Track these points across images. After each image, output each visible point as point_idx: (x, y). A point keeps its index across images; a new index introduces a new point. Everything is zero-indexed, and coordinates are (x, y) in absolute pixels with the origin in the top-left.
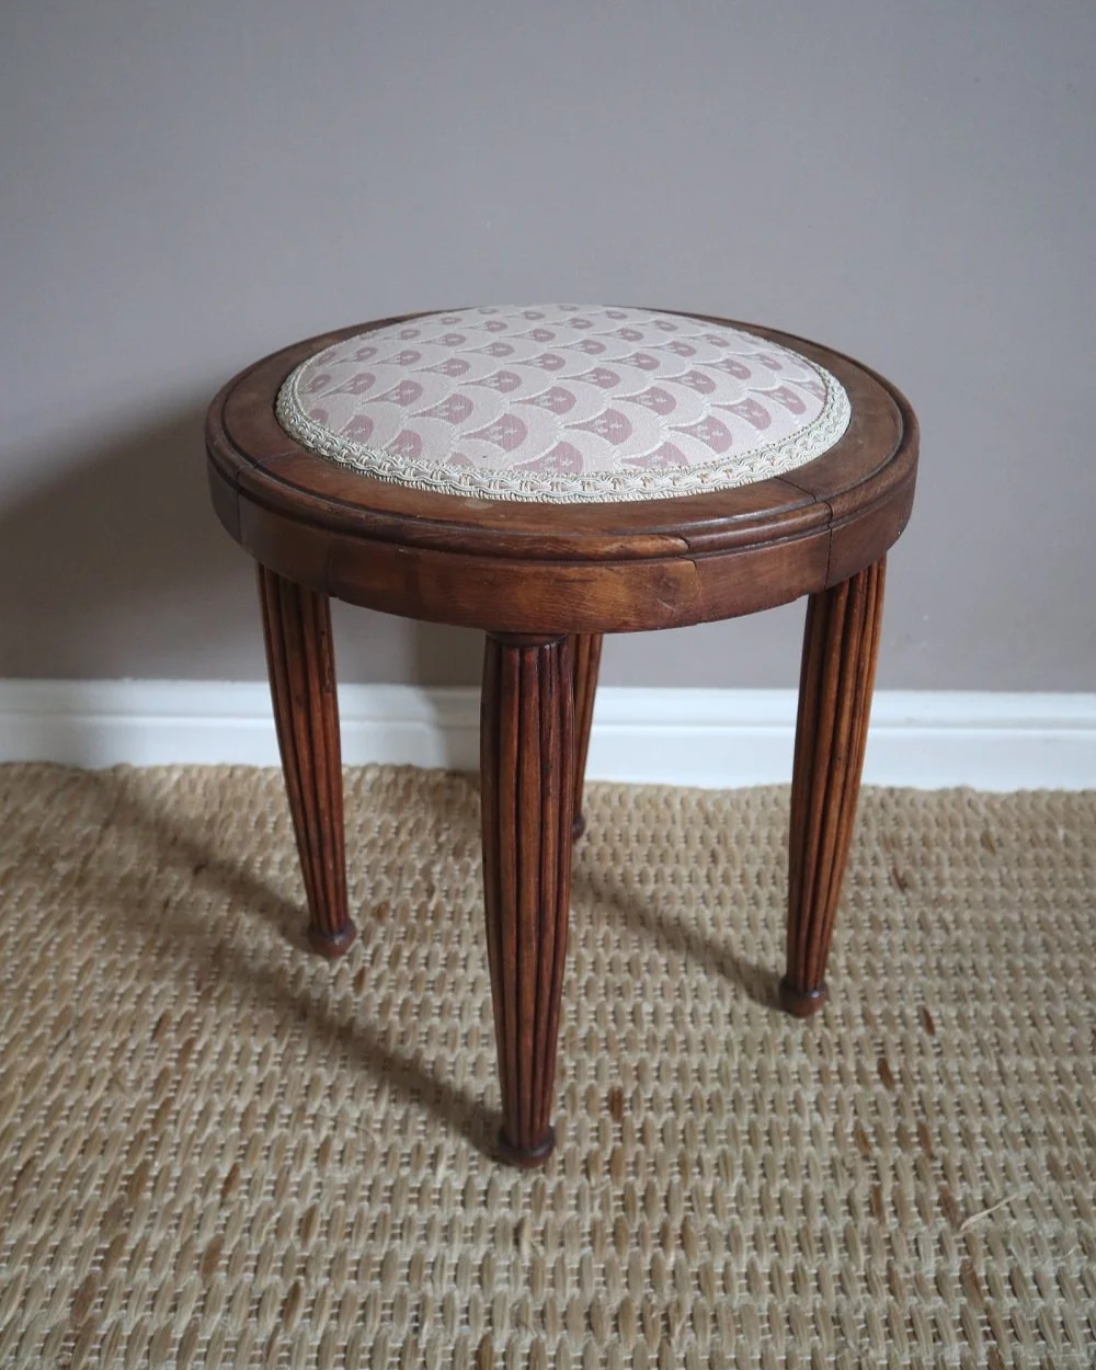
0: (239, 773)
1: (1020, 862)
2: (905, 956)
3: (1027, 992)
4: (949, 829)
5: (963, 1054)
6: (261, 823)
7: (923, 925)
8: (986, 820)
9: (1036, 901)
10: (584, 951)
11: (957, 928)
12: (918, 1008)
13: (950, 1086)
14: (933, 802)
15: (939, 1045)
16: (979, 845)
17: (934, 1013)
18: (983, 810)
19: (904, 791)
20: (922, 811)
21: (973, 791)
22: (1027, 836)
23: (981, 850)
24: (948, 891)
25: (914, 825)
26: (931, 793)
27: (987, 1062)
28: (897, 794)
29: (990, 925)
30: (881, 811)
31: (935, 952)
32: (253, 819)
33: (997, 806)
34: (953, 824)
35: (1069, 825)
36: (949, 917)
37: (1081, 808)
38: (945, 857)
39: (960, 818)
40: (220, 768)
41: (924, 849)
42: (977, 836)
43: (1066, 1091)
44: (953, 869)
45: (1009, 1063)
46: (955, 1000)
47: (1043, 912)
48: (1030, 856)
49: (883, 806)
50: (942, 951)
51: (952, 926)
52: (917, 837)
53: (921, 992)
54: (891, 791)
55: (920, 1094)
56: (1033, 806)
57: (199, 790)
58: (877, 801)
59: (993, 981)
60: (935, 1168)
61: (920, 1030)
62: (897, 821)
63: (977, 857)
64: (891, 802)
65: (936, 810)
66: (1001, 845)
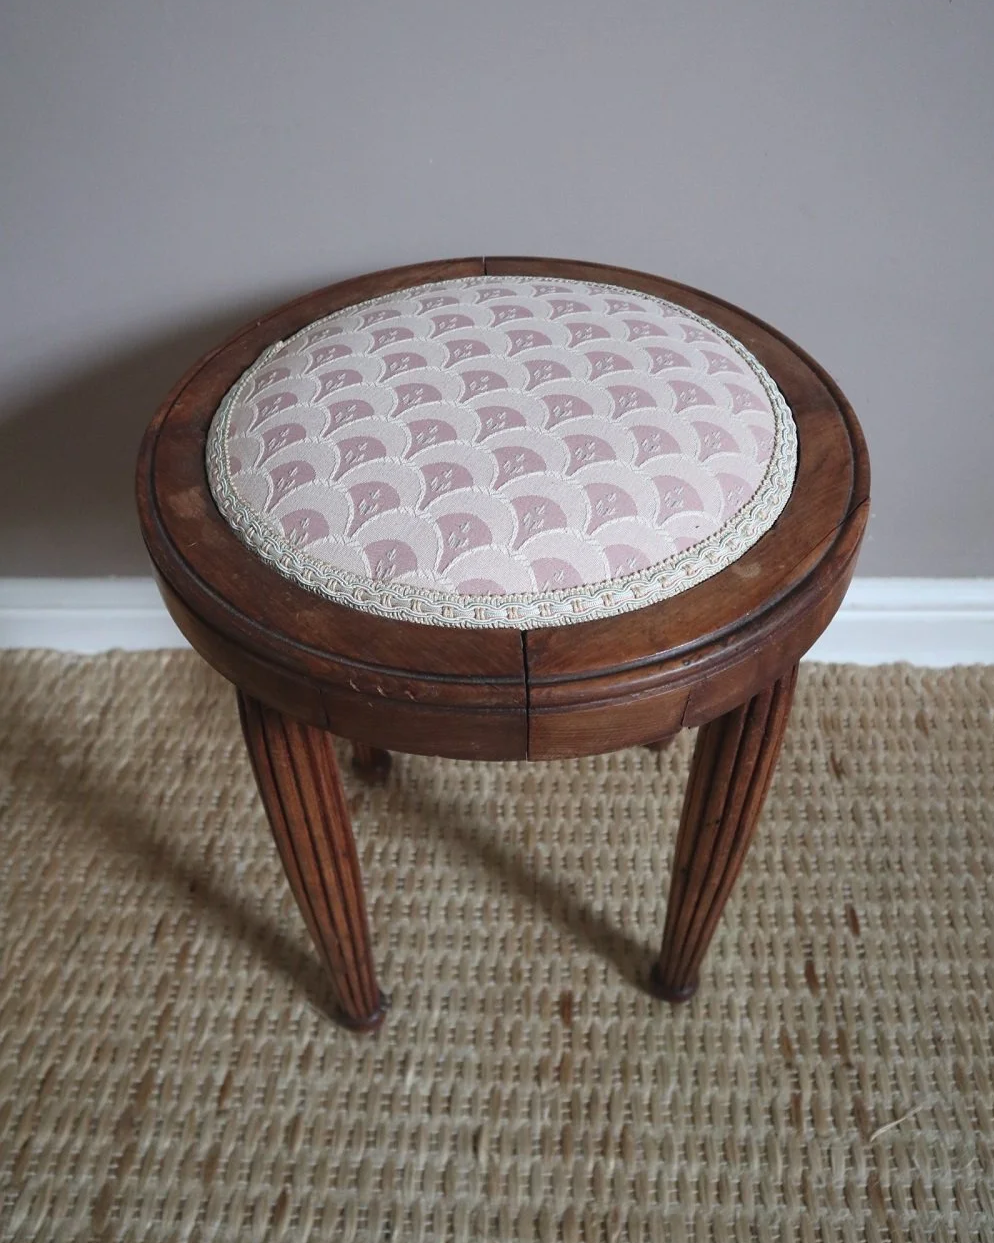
2: (837, 850)
3: (948, 889)
4: (886, 709)
5: (884, 956)
7: (856, 816)
8: (921, 699)
9: (964, 788)
11: (887, 820)
12: (846, 907)
13: (871, 990)
14: (872, 679)
15: (863, 946)
16: (914, 726)
17: (860, 912)
18: (919, 689)
19: (845, 667)
20: (862, 689)
21: (912, 666)
22: (960, 717)
23: (915, 731)
24: (881, 778)
25: (853, 705)
26: (871, 669)
27: (905, 966)
28: (839, 671)
29: (918, 815)
30: (823, 690)
31: (865, 845)
33: (934, 683)
34: (891, 704)
36: (881, 806)
38: (880, 740)
39: (897, 697)
41: (861, 731)
42: (912, 716)
43: (977, 997)
45: (926, 966)
46: (881, 898)
47: (969, 801)
48: (961, 738)
49: (825, 684)
50: (872, 844)
51: (883, 817)
52: (855, 717)
53: (850, 889)
54: (833, 667)
55: (842, 999)
56: (968, 682)
58: (819, 679)
59: (918, 877)
61: (846, 930)
62: (837, 700)
63: (910, 740)
64: (833, 681)
65: (875, 688)
66: (934, 726)
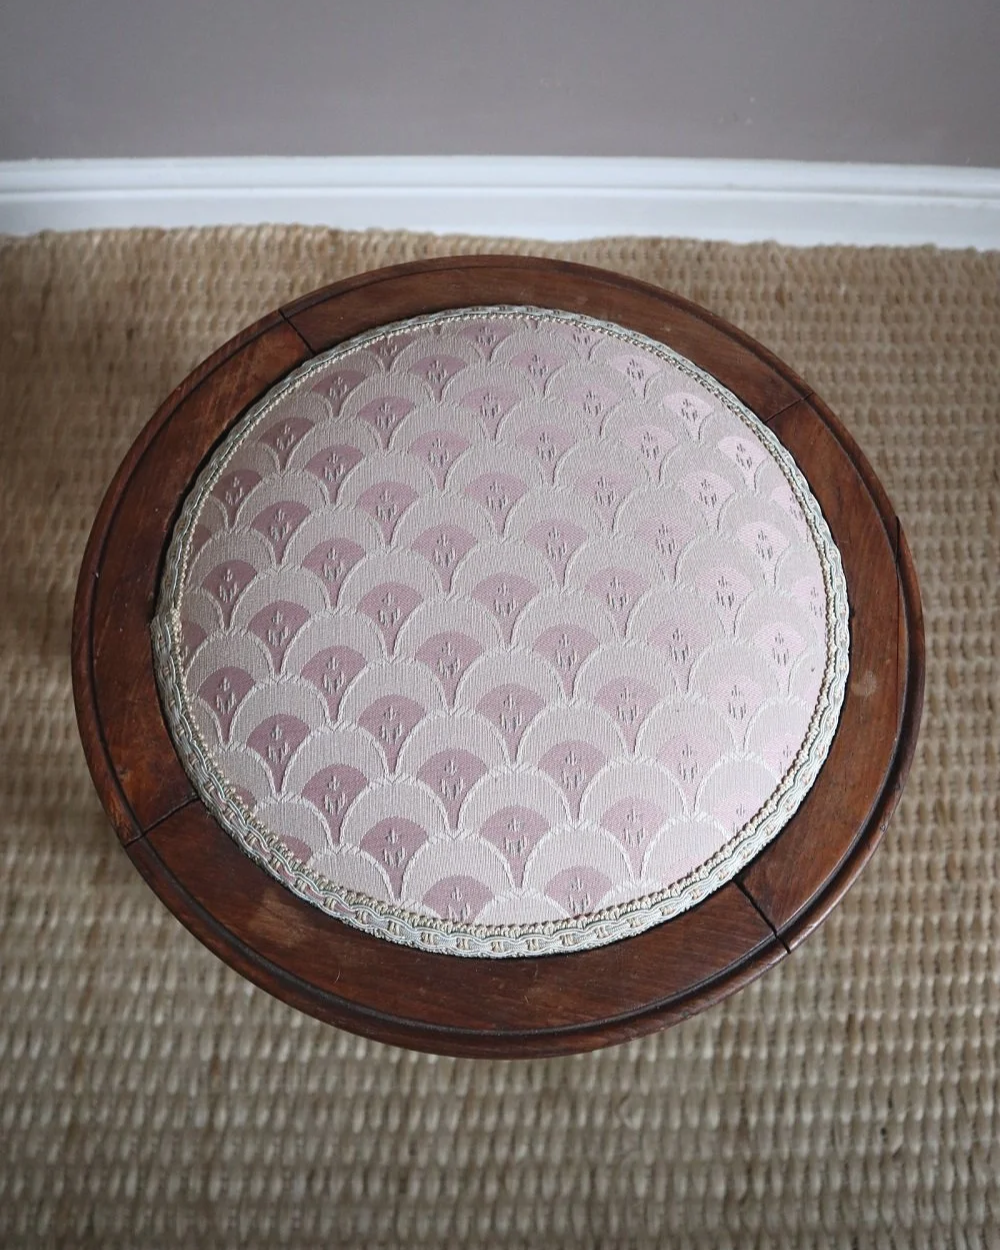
0: (150, 236)
1: (803, 316)
4: (751, 282)
6: (176, 285)
8: (783, 275)
14: (742, 257)
16: (772, 299)
18: (783, 266)
19: (719, 245)
20: (731, 265)
21: (778, 245)
22: (814, 291)
23: (774, 304)
25: (722, 278)
26: (742, 248)
28: (713, 248)
30: (697, 265)
32: (169, 281)
33: (796, 261)
34: (755, 279)
35: (852, 281)
37: (866, 263)
38: (742, 310)
39: (762, 272)
40: (133, 231)
41: (726, 303)
42: (773, 289)
47: (810, 365)
48: (812, 310)
49: (699, 259)
52: (723, 289)
54: (708, 245)
56: (826, 262)
57: (119, 254)
58: (694, 255)
62: (708, 274)
63: (767, 311)
64: (706, 256)
65: (744, 264)
66: (791, 299)
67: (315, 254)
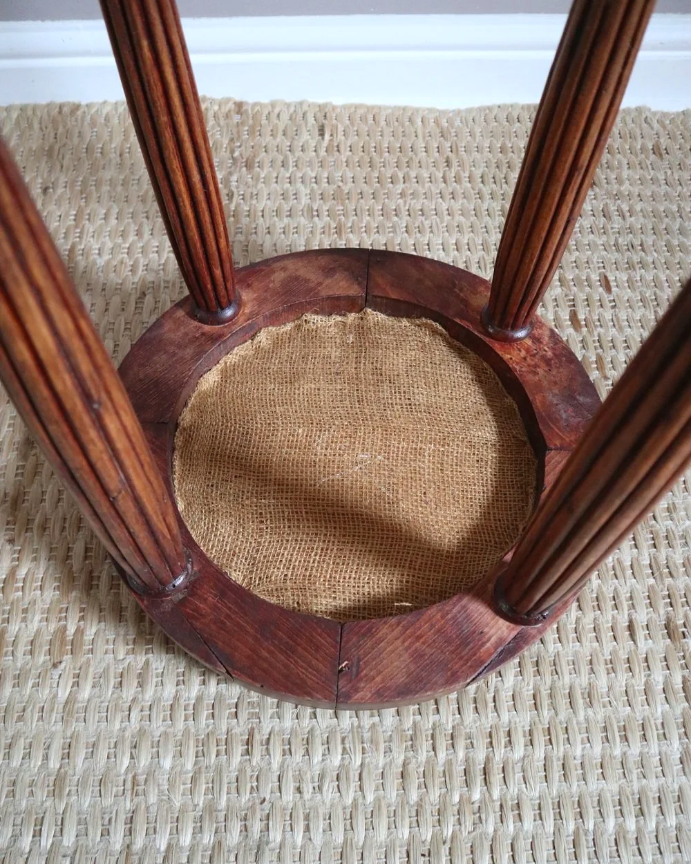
0: (66, 109)
1: (681, 166)
2: (591, 236)
3: (679, 263)
5: (630, 307)
6: (90, 149)
7: (606, 214)
8: (657, 133)
10: (351, 236)
11: (631, 216)
12: (600, 274)
13: (621, 329)
15: (614, 300)
16: (651, 152)
17: (611, 278)
18: (656, 126)
21: (649, 110)
23: (652, 157)
24: (626, 188)
29: (655, 214)
31: (614, 233)
32: (84, 147)
36: (625, 208)
38: (624, 162)
42: (650, 146)
44: (630, 172)
46: (626, 269)
50: (619, 233)
51: (627, 214)
53: (603, 262)
55: (599, 336)
59: (655, 254)
60: (608, 385)
61: (601, 289)
63: (649, 163)
66: (667, 153)
67: (222, 122)
